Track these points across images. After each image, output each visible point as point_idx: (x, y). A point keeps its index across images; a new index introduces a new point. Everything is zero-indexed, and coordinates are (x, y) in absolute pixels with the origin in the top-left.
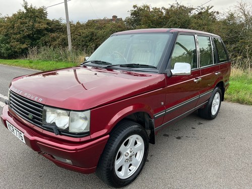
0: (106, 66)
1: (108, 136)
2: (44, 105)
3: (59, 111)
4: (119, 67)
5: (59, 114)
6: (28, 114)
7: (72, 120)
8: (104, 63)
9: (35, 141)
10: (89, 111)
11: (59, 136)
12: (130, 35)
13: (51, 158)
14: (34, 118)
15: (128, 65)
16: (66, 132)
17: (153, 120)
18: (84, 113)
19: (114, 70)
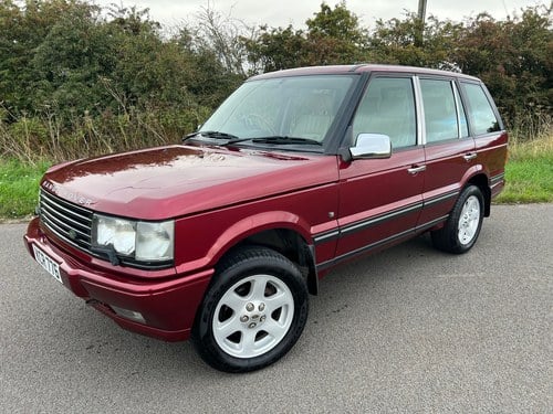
0: (227, 141)
1: (212, 271)
2: (94, 211)
3: (119, 222)
4: (250, 143)
5: (119, 228)
6: (67, 230)
7: (140, 240)
8: (224, 136)
9: (78, 277)
10: (172, 222)
11: (118, 268)
12: (280, 80)
13: (109, 312)
14: (79, 236)
15: (268, 139)
16: (130, 260)
17: (311, 247)
18: (162, 224)
19: (242, 150)
